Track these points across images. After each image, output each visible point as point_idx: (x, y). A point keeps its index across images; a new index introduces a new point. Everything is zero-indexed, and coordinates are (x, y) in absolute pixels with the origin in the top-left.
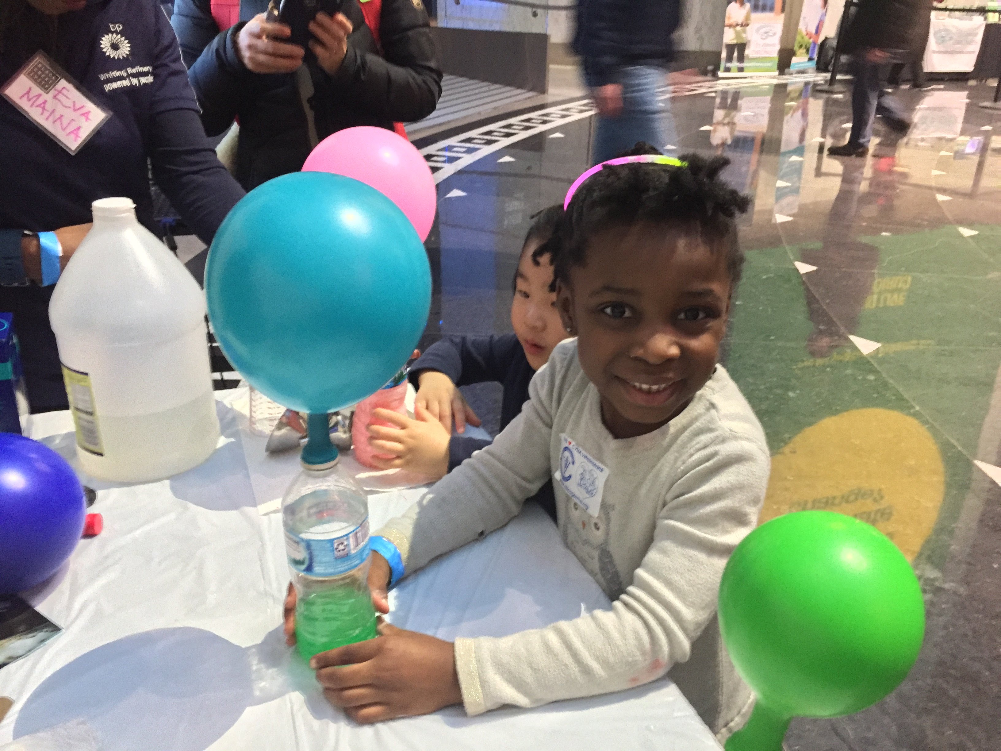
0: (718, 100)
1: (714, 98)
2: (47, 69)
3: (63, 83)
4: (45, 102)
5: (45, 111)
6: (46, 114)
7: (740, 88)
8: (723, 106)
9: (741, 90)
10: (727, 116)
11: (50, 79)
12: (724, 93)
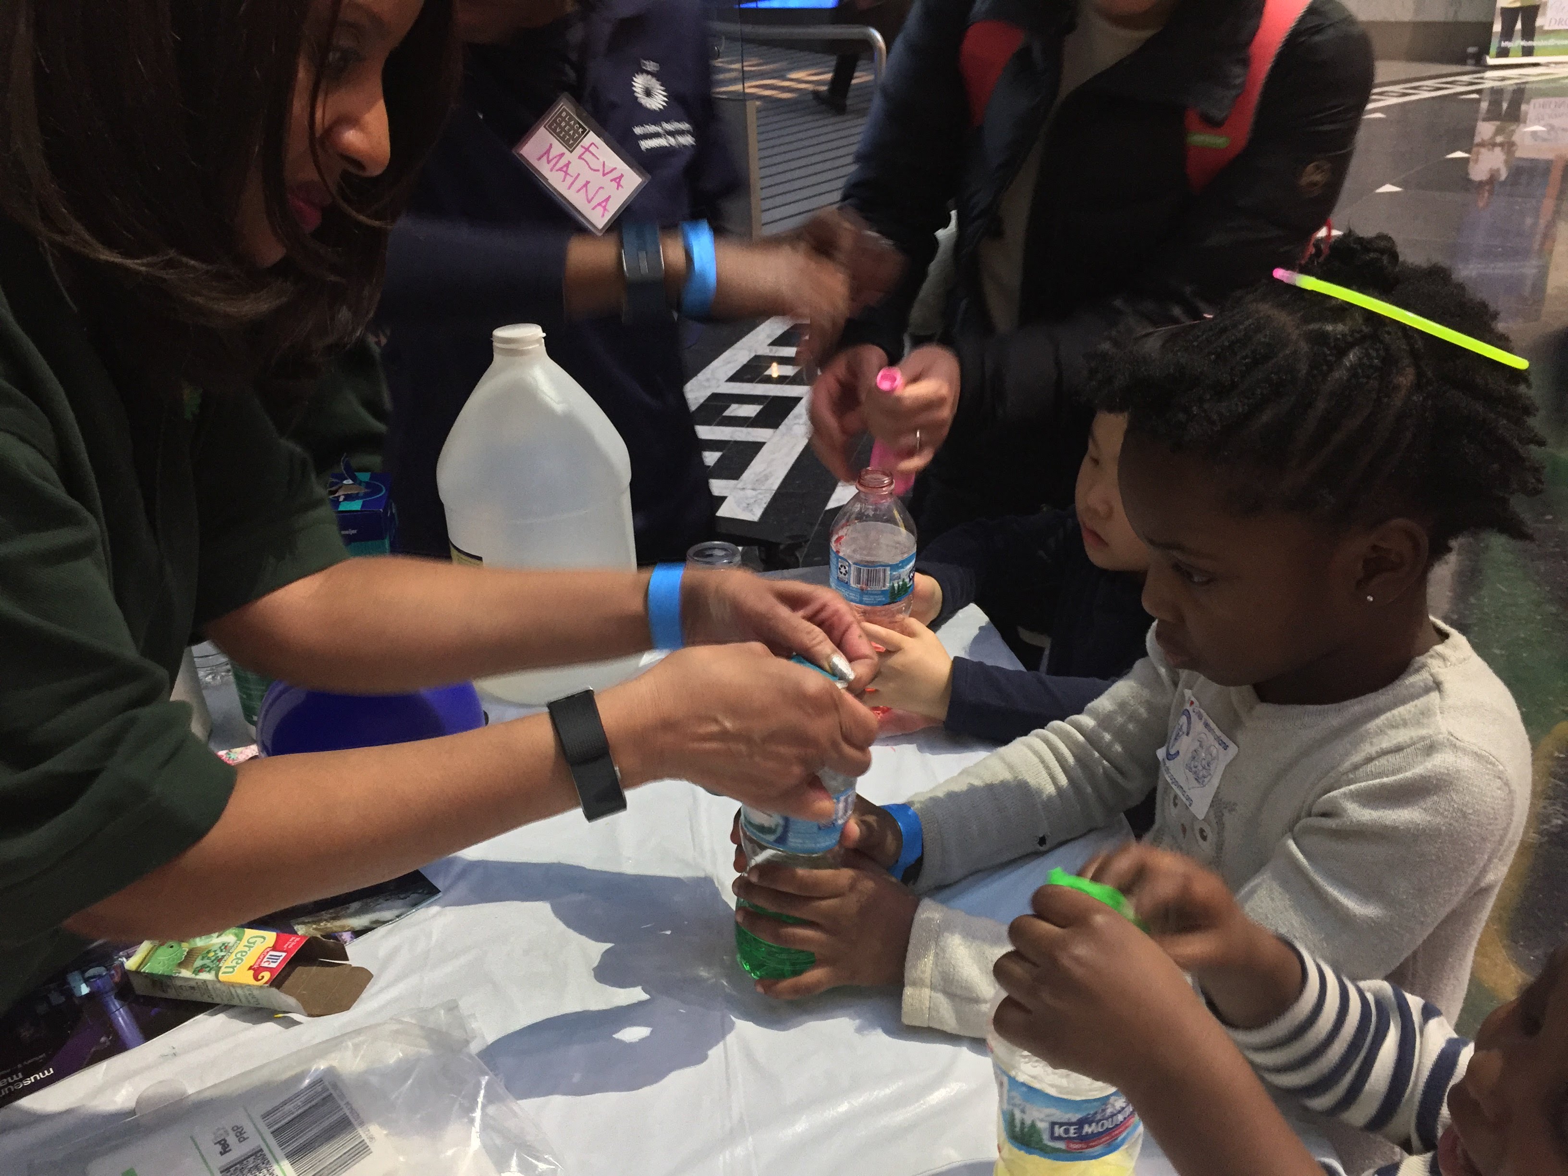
0: (1484, 105)
1: (1478, 101)
2: (571, 118)
3: (592, 137)
4: (567, 165)
5: (568, 176)
6: (569, 180)
7: (1526, 83)
8: (1493, 114)
9: (1527, 86)
10: (1498, 131)
11: (576, 131)
12: (1496, 94)
